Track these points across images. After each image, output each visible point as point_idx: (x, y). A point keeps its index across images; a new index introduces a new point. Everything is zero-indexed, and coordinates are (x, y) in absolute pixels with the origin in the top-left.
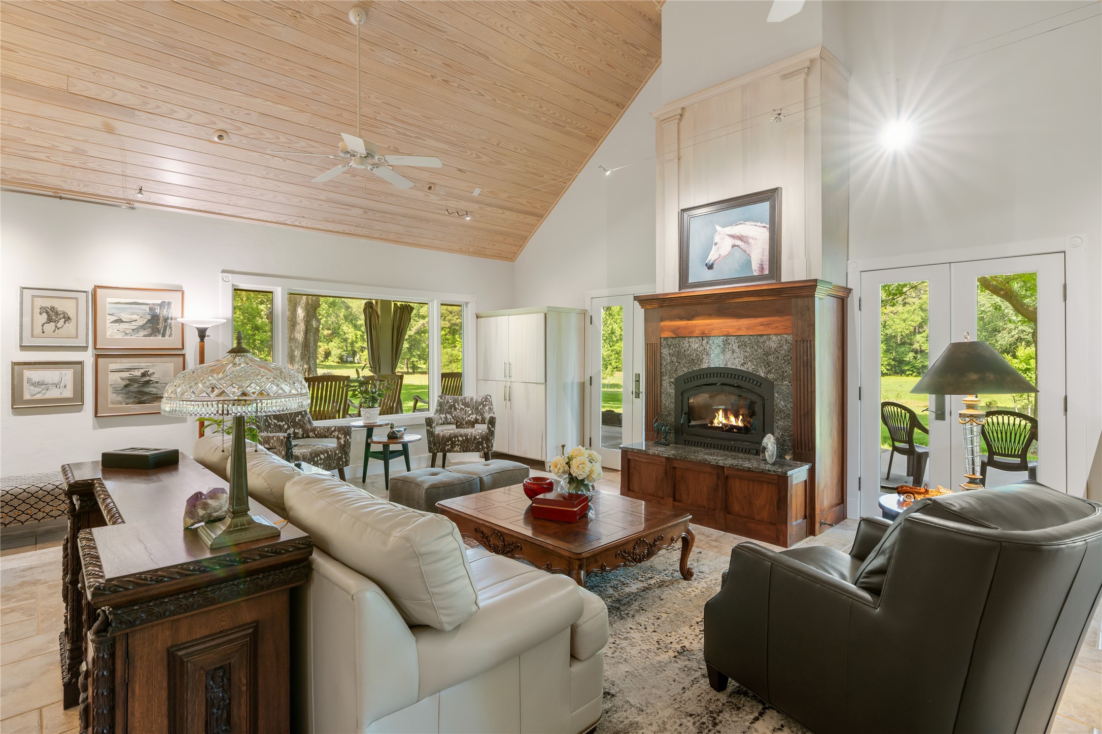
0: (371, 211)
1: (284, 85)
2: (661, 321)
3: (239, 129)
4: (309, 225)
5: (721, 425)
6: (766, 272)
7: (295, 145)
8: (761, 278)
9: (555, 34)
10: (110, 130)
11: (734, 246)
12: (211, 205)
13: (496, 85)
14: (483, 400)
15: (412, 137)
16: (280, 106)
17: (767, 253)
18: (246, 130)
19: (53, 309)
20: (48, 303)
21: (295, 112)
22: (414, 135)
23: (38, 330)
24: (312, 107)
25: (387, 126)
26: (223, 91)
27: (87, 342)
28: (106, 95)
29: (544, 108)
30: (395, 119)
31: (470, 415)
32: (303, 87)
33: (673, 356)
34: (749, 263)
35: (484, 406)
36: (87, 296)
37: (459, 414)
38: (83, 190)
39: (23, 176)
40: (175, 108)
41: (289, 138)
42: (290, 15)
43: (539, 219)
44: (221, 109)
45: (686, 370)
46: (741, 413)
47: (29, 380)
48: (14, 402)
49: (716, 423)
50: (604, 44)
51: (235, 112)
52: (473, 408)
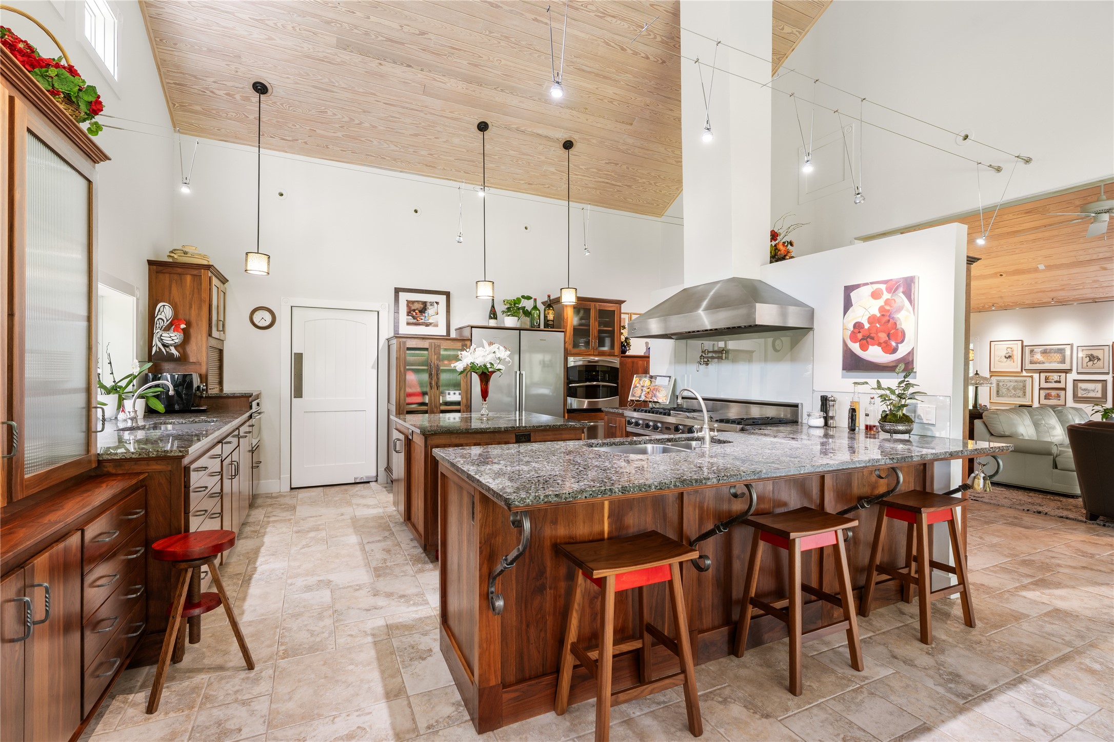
10: (1105, 269)
19: (1092, 355)
20: (1090, 352)
23: (1085, 365)
27: (1109, 370)
28: (1095, 257)
36: (1109, 348)
38: (1106, 296)
39: (1077, 297)
47: (1080, 388)
48: (1074, 397)
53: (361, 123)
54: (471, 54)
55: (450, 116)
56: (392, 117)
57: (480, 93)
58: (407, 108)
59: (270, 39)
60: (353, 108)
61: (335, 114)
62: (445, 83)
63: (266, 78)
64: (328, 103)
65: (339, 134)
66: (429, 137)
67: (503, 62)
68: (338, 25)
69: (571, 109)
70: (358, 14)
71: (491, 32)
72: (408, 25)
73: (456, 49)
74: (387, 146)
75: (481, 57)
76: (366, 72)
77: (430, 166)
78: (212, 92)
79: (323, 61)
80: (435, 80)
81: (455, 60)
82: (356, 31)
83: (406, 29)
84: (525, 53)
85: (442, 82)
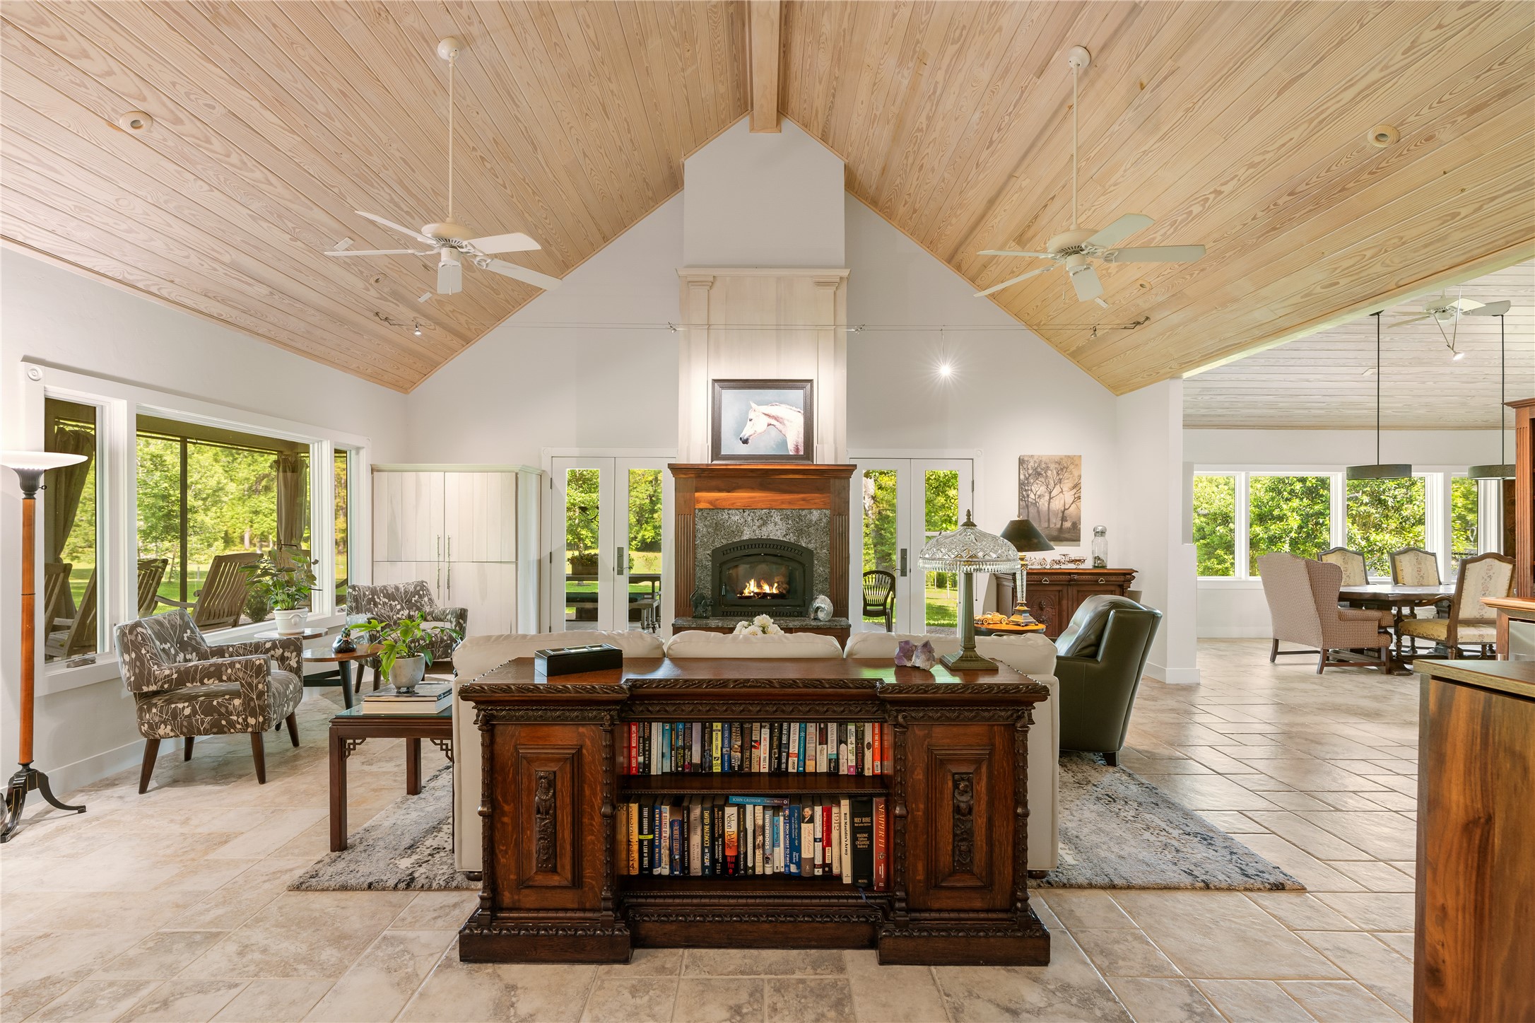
0: (280, 295)
1: (299, 90)
2: (697, 491)
3: (178, 121)
4: (172, 297)
5: (752, 594)
6: (802, 453)
7: (246, 174)
8: (796, 457)
9: (602, 151)
11: (769, 425)
12: (15, 225)
13: (524, 180)
14: (418, 588)
15: (402, 210)
16: (267, 114)
17: (802, 436)
18: (189, 127)
21: (283, 129)
22: (406, 209)
24: (311, 131)
25: (385, 188)
26: (200, 60)
29: (548, 221)
30: (401, 183)
31: (399, 610)
32: (318, 101)
33: (710, 526)
34: (784, 443)
35: (420, 597)
37: (383, 611)
40: (92, 52)
41: (246, 160)
42: (374, 9)
43: (464, 344)
44: (174, 84)
45: (725, 542)
46: (776, 580)
49: (746, 593)
50: (630, 175)
51: (192, 97)
52: (402, 601)
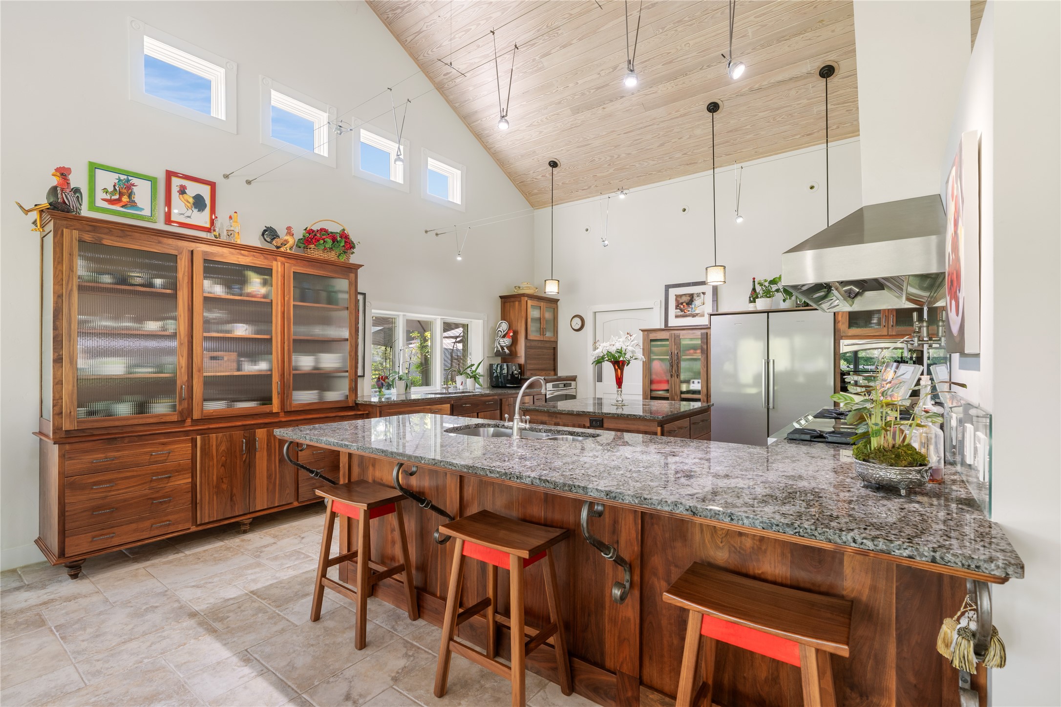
53: (619, 156)
54: (660, 56)
55: (679, 115)
56: (636, 140)
57: (690, 81)
58: (641, 128)
59: (541, 132)
60: (608, 148)
61: (600, 159)
62: (656, 92)
63: (553, 156)
64: (592, 153)
65: (611, 171)
66: (673, 141)
67: (691, 43)
68: (565, 100)
69: (800, 34)
70: (571, 85)
71: (663, 28)
72: (602, 70)
73: (646, 61)
74: (647, 164)
75: (669, 53)
76: (599, 119)
77: (691, 164)
78: (536, 179)
79: (572, 128)
80: (646, 95)
81: (650, 70)
82: (576, 97)
83: (603, 73)
84: (706, 20)
85: (654, 93)
